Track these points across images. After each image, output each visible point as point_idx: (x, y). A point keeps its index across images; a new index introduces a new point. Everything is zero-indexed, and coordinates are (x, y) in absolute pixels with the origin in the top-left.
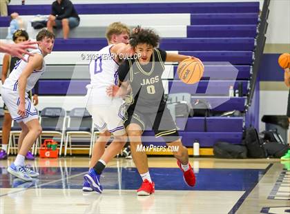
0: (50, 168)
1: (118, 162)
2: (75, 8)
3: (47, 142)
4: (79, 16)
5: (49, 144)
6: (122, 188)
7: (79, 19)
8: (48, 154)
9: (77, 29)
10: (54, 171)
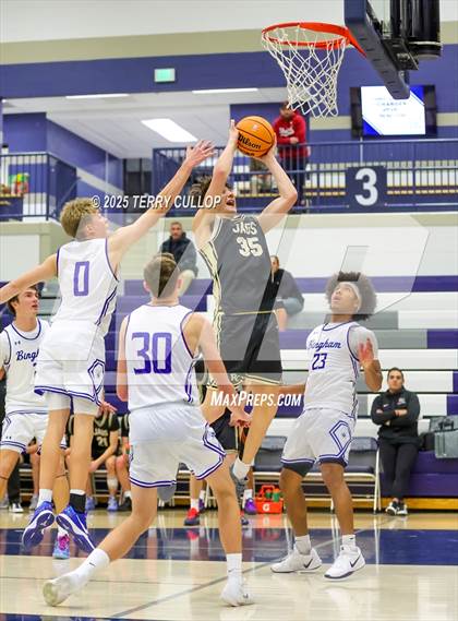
0: (271, 530)
1: (375, 521)
2: (297, 283)
3: (265, 489)
4: (304, 295)
5: (268, 492)
6: (380, 563)
7: (302, 301)
8: (266, 507)
9: (300, 316)
10: (276, 534)
